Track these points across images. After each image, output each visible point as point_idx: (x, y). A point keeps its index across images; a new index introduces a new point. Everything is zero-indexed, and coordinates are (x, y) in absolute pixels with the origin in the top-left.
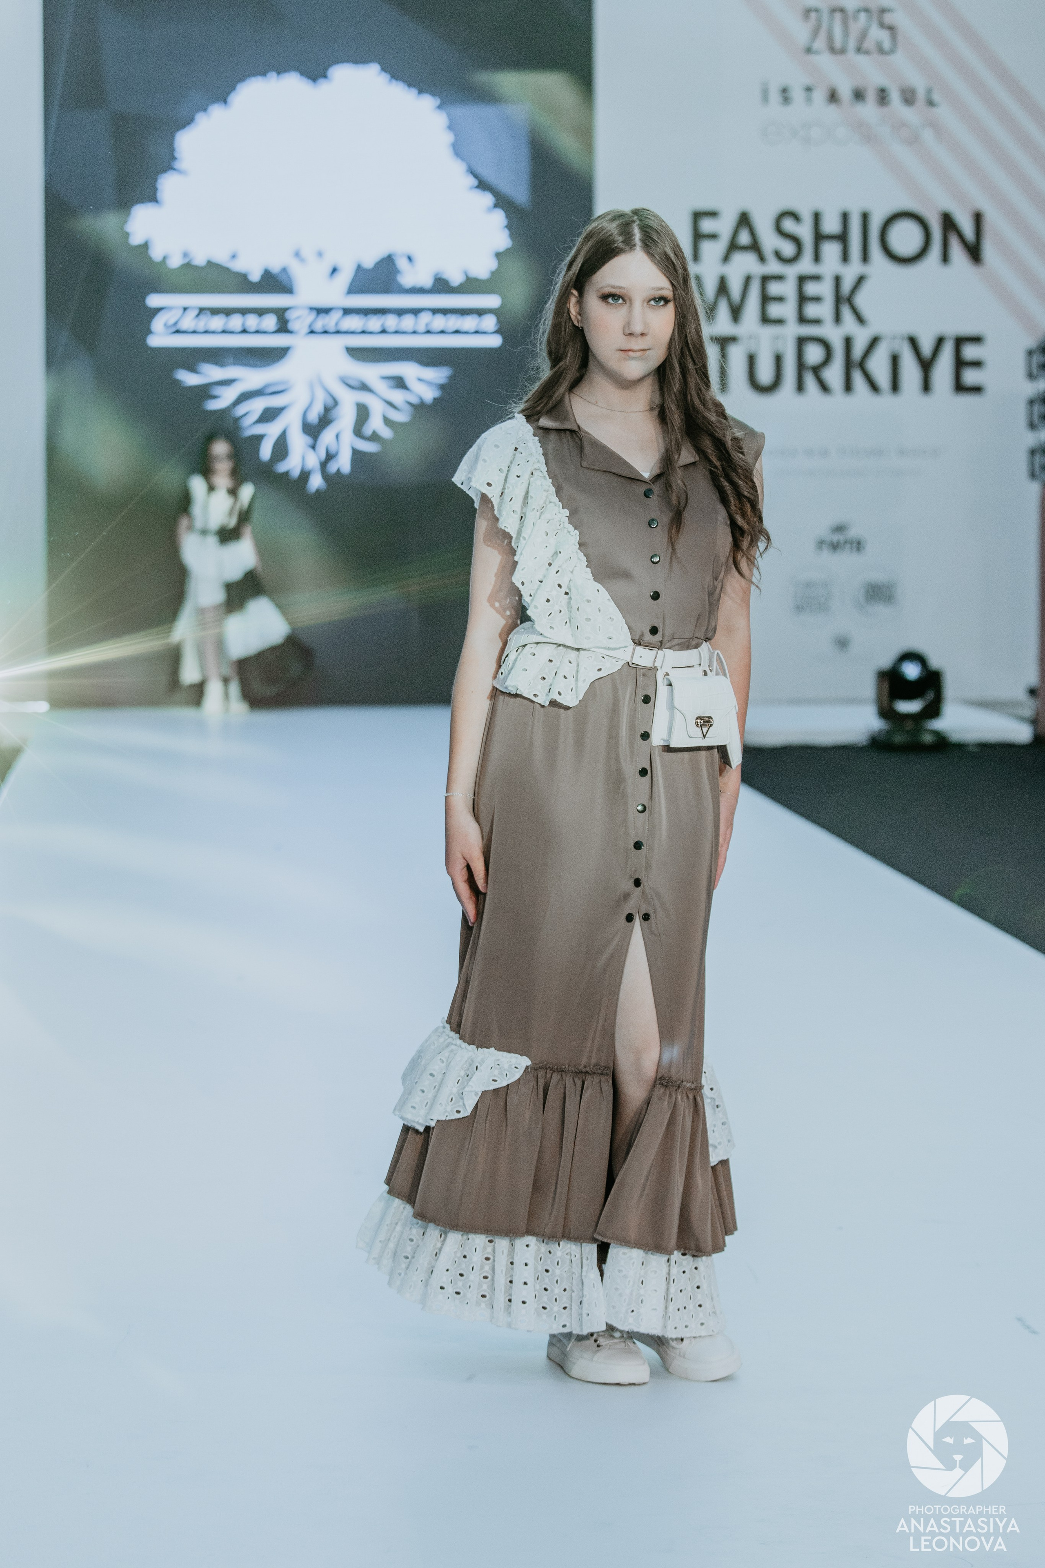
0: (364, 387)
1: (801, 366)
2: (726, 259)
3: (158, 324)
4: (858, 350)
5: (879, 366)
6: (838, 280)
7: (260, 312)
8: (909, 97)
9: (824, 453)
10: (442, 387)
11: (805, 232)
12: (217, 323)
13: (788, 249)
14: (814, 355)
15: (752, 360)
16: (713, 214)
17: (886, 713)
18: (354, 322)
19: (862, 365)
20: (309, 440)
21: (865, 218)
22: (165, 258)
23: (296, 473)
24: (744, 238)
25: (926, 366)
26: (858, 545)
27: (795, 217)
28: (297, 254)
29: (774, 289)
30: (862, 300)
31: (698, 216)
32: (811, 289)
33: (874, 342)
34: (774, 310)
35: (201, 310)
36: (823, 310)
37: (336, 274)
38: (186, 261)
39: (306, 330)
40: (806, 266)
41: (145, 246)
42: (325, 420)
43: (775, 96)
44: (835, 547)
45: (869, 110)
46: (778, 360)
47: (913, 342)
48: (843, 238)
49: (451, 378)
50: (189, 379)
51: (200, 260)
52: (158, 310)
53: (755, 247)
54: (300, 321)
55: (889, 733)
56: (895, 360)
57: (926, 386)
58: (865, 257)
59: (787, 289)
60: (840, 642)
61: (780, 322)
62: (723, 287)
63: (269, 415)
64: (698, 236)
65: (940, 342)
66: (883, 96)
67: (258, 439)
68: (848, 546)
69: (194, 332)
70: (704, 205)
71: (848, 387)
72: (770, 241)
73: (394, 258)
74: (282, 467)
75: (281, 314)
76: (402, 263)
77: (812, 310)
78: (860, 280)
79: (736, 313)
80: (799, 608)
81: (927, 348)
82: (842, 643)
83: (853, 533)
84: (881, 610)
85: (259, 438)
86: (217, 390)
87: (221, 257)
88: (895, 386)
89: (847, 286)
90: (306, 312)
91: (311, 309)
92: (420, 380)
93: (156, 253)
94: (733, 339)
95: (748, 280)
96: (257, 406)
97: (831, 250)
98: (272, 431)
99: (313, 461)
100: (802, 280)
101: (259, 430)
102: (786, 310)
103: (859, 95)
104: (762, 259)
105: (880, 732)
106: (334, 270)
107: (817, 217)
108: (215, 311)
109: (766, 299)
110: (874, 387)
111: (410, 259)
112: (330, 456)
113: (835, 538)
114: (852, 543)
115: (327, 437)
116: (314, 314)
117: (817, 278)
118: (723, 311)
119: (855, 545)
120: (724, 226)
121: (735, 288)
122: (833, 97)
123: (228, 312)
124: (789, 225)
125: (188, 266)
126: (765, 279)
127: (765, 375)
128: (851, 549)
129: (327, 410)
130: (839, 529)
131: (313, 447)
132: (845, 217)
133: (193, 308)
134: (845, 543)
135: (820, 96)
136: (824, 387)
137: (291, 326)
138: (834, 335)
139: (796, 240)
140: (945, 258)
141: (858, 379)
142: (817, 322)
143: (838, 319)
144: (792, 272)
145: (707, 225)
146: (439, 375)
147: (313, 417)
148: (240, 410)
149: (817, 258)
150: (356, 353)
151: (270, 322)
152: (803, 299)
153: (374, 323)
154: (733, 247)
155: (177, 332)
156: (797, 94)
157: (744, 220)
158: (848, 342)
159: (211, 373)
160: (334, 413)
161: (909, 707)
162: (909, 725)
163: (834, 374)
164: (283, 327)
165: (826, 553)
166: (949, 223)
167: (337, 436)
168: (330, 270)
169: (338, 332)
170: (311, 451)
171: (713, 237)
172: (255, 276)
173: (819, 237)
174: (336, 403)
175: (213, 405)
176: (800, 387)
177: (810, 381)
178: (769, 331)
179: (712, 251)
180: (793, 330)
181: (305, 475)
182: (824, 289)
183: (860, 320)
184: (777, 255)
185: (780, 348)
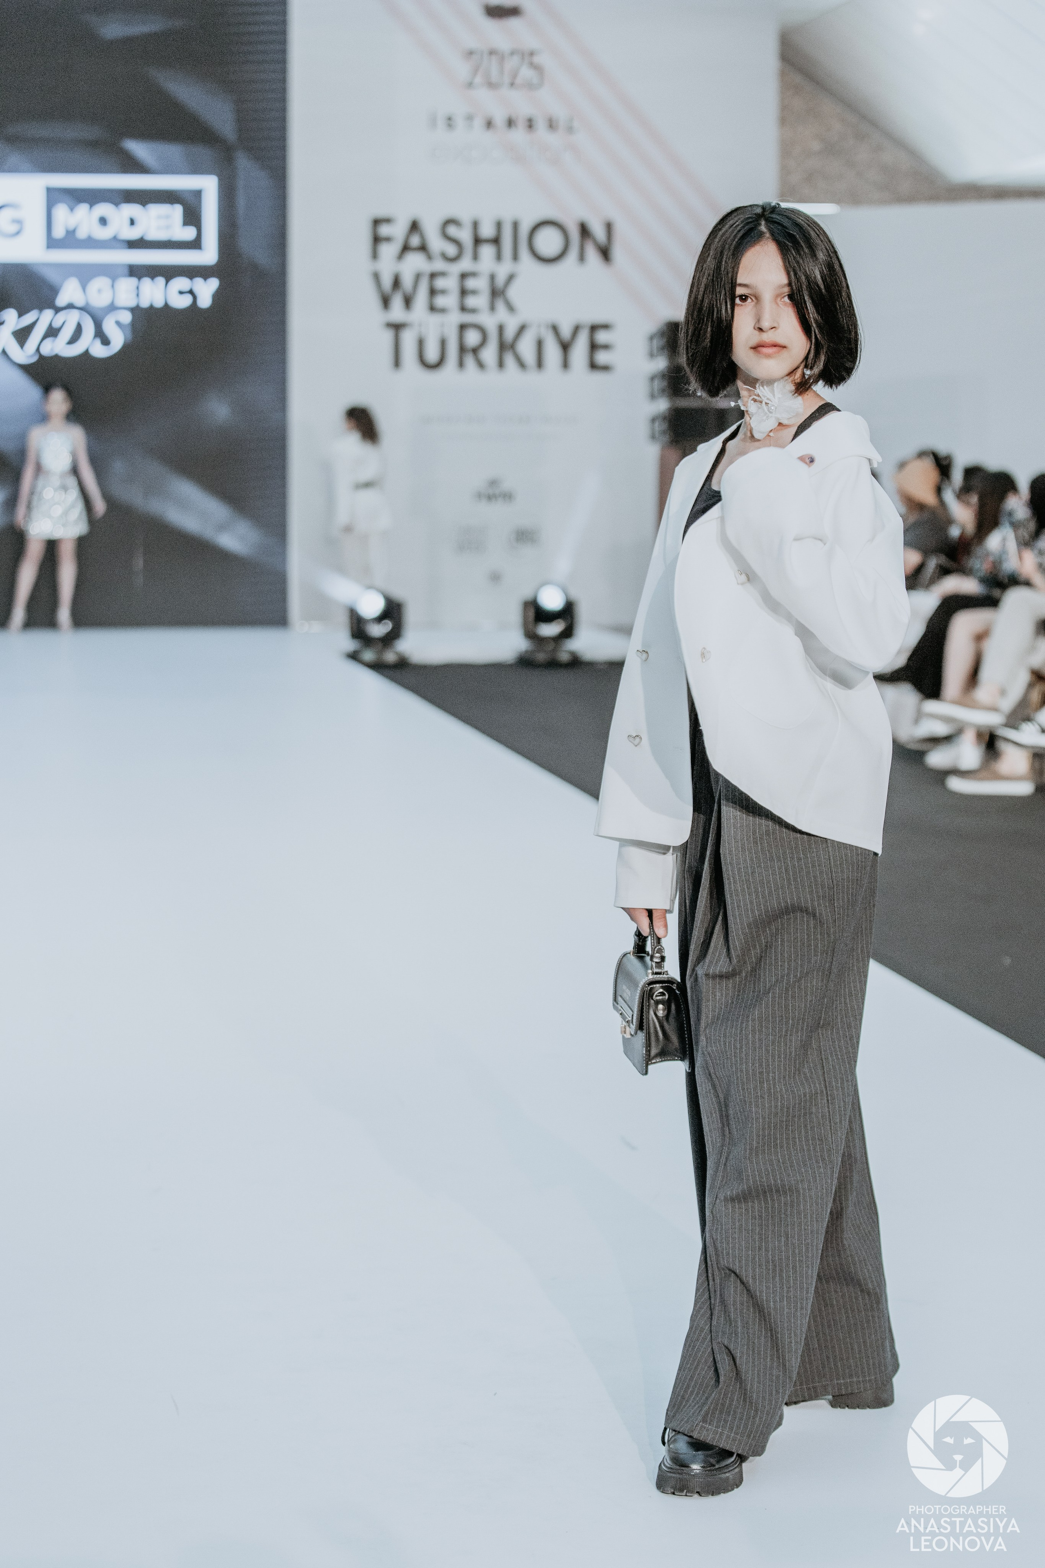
1: (462, 348)
2: (400, 258)
5: (526, 348)
6: (492, 277)
8: (552, 125)
9: (483, 420)
11: (465, 235)
13: (451, 250)
14: (473, 338)
15: (421, 343)
16: (388, 221)
17: (531, 635)
19: (512, 347)
21: (516, 226)
24: (415, 241)
25: (565, 347)
26: (508, 497)
27: (457, 224)
29: (440, 283)
30: (511, 293)
31: (377, 222)
32: (471, 283)
33: (522, 329)
34: (440, 301)
36: (480, 301)
40: (466, 264)
43: (441, 123)
44: (490, 498)
45: (519, 135)
46: (443, 343)
47: (555, 329)
48: (496, 241)
53: (423, 248)
55: (532, 652)
56: (540, 344)
57: (566, 365)
58: (515, 257)
59: (449, 283)
60: (493, 576)
61: (443, 311)
62: (397, 283)
64: (377, 239)
65: (576, 329)
66: (530, 124)
68: (501, 497)
70: (381, 213)
71: (501, 364)
72: (436, 243)
77: (471, 302)
78: (511, 278)
79: (408, 302)
80: (461, 548)
81: (566, 334)
82: (495, 577)
83: (505, 487)
84: (527, 550)
88: (540, 364)
89: (500, 282)
94: (406, 325)
95: (418, 277)
97: (487, 251)
100: (464, 276)
102: (449, 301)
103: (510, 123)
104: (430, 257)
105: (526, 652)
107: (475, 225)
109: (433, 292)
110: (522, 365)
113: (490, 491)
114: (504, 494)
117: (473, 274)
119: (506, 496)
120: (397, 230)
121: (407, 282)
122: (489, 124)
124: (452, 230)
126: (433, 276)
127: (432, 354)
128: (504, 500)
130: (493, 483)
132: (499, 225)
134: (498, 495)
135: (478, 123)
136: (481, 365)
138: (489, 322)
139: (458, 242)
140: (582, 258)
142: (473, 311)
143: (492, 308)
144: (456, 269)
145: (384, 230)
149: (475, 258)
152: (464, 292)
154: (406, 248)
156: (460, 122)
157: (414, 227)
158: (501, 329)
161: (550, 630)
162: (551, 646)
163: (489, 354)
165: (483, 503)
166: (585, 231)
171: (388, 239)
173: (477, 241)
176: (461, 364)
177: (469, 360)
178: (434, 320)
179: (388, 251)
180: (455, 318)
182: (482, 284)
183: (512, 310)
184: (443, 255)
185: (444, 334)
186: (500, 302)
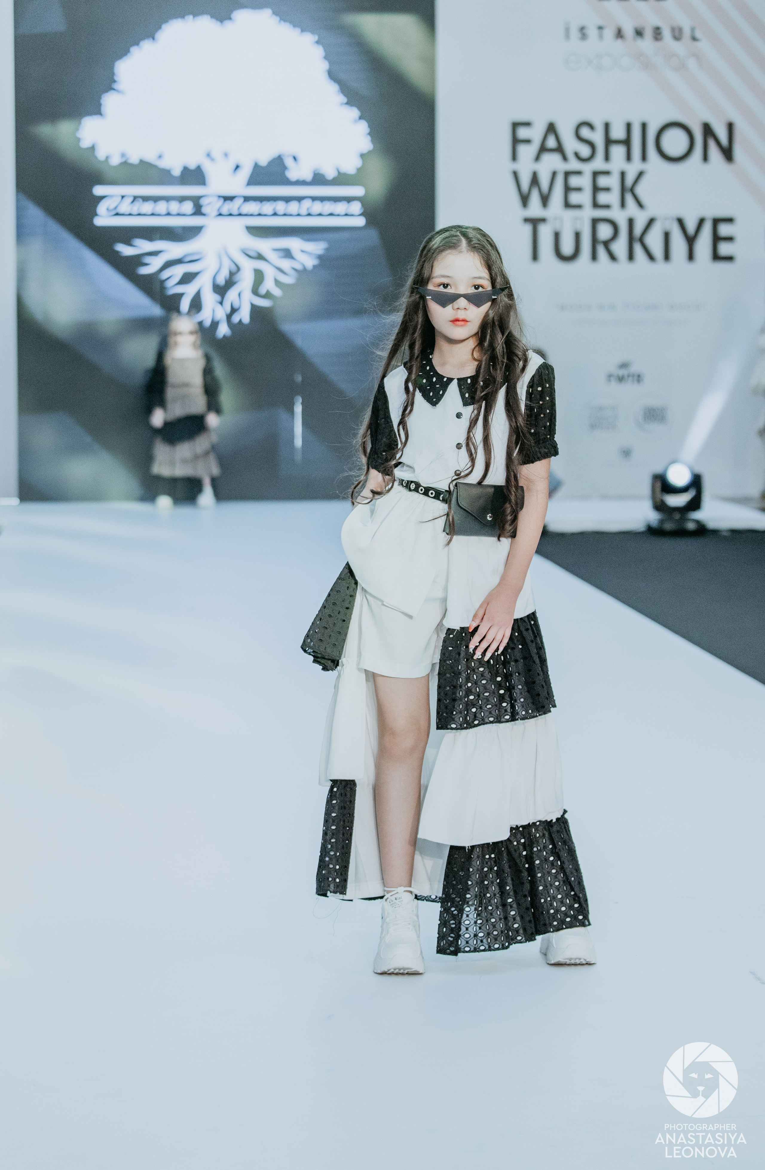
0: (260, 257)
1: (595, 240)
2: (537, 158)
3: (102, 208)
4: (638, 230)
5: (655, 241)
6: (623, 175)
7: (182, 199)
8: (677, 34)
9: (613, 307)
10: (320, 257)
11: (598, 138)
12: (147, 207)
13: (585, 151)
14: (605, 232)
15: (557, 236)
16: (527, 124)
17: (660, 507)
18: (252, 207)
19: (641, 240)
20: (218, 298)
21: (644, 126)
22: (107, 158)
23: (207, 323)
24: (551, 143)
25: (691, 240)
26: (639, 378)
27: (591, 126)
28: (208, 155)
29: (574, 181)
30: (640, 190)
31: (515, 126)
32: (602, 181)
33: (651, 222)
34: (574, 198)
35: (135, 198)
36: (612, 198)
37: (238, 169)
38: (123, 160)
39: (215, 213)
40: (598, 163)
41: (93, 148)
42: (230, 283)
43: (575, 33)
44: (621, 379)
45: (647, 44)
46: (577, 236)
47: (681, 222)
48: (627, 142)
49: (327, 250)
50: (126, 251)
51: (134, 159)
52: (102, 198)
53: (560, 149)
54: (211, 206)
55: (662, 522)
56: (667, 236)
57: (691, 256)
58: (644, 158)
59: (584, 181)
60: (624, 452)
61: (579, 207)
62: (535, 180)
63: (187, 278)
64: (516, 141)
65: (701, 222)
66: (657, 33)
68: (631, 378)
69: (130, 215)
70: (521, 117)
71: (631, 257)
72: (571, 144)
73: (283, 157)
74: (198, 317)
75: (196, 201)
76: (289, 162)
77: (603, 198)
78: (640, 174)
79: (545, 200)
80: (592, 427)
81: (691, 228)
82: (626, 453)
83: (634, 369)
84: (655, 427)
85: (180, 296)
86: (147, 259)
87: (150, 157)
88: (667, 256)
89: (629, 180)
90: (215, 199)
91: (219, 197)
92: (302, 251)
93: (101, 154)
94: (543, 220)
95: (554, 174)
96: (178, 271)
97: (618, 152)
98: (189, 291)
99: (221, 314)
100: (596, 174)
101: (179, 289)
102: (584, 198)
103: (639, 33)
104: (565, 158)
105: (655, 521)
106: (237, 167)
107: (607, 126)
108: (146, 199)
109: (568, 189)
110: (651, 257)
111: (295, 158)
112: (234, 310)
113: (621, 372)
114: (633, 376)
115: (232, 295)
116: (222, 200)
117: (607, 173)
118: (535, 199)
119: (636, 378)
120: (536, 133)
121: (544, 181)
122: (619, 34)
123: (156, 199)
124: (585, 132)
125: (125, 164)
126: (567, 174)
127: (567, 248)
128: (633, 381)
129: (232, 274)
130: (624, 365)
131: (221, 303)
132: (629, 126)
133: (129, 196)
134: (629, 376)
135: (609, 33)
136: (613, 257)
137: (204, 210)
138: (620, 217)
139: (591, 144)
140: (705, 157)
141: (638, 249)
142: (607, 207)
143: (623, 205)
144: (588, 169)
145: (523, 133)
146: (317, 247)
147: (221, 280)
148: (164, 275)
149: (607, 158)
150: (254, 231)
151: (188, 207)
152: (596, 189)
153: (268, 208)
154: (543, 149)
155: (117, 214)
156: (592, 32)
157: (551, 129)
158: (631, 222)
159: (143, 246)
160: (236, 277)
161: (677, 501)
162: (677, 516)
163: (620, 247)
164: (198, 211)
165: (614, 384)
166: (708, 131)
167: (239, 295)
168: (234, 167)
169: (240, 215)
170: (219, 305)
171: (528, 141)
172: (177, 172)
173: (609, 142)
174: (238, 269)
175: (144, 271)
176: (594, 257)
177: (601, 251)
178: (570, 214)
179: (526, 152)
180: (588, 213)
181: (215, 324)
182: (613, 182)
183: (640, 205)
184: (577, 155)
185: (579, 227)
186: (629, 199)
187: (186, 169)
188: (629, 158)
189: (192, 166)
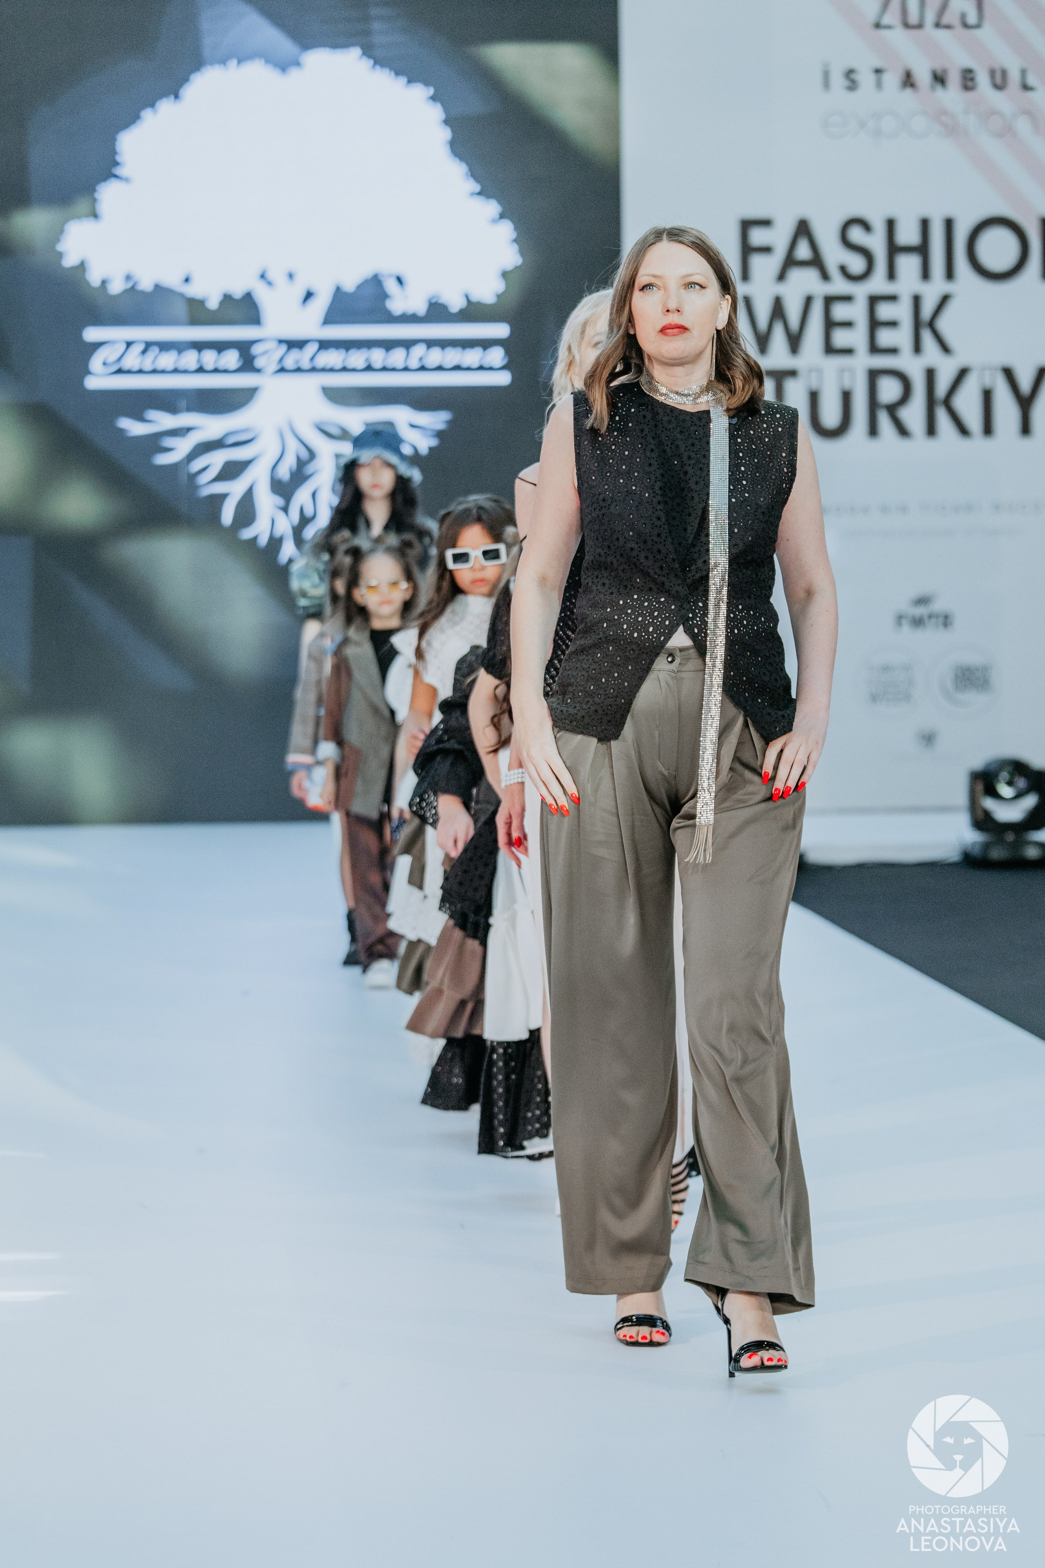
0: (346, 436)
1: (873, 404)
2: (781, 276)
3: (96, 363)
4: (942, 387)
5: (968, 404)
6: (917, 301)
7: (220, 347)
8: (999, 80)
9: (904, 509)
10: (440, 434)
11: (876, 243)
12: (167, 360)
13: (857, 264)
14: (889, 390)
15: (814, 397)
16: (766, 223)
17: (979, 817)
18: (332, 358)
19: (947, 402)
20: (280, 501)
21: (949, 224)
22: (104, 282)
23: (263, 541)
24: (803, 251)
25: (1025, 403)
26: (946, 621)
27: (866, 226)
28: (263, 277)
29: (840, 312)
30: (944, 324)
31: (746, 225)
32: (885, 311)
33: (962, 374)
34: (840, 338)
35: (148, 345)
36: (901, 337)
37: (310, 299)
38: (130, 285)
39: (274, 367)
40: (878, 284)
41: (81, 268)
42: (300, 476)
43: (838, 80)
44: (918, 622)
45: (952, 96)
46: (846, 397)
47: (1009, 374)
48: (922, 250)
49: (449, 423)
50: (134, 428)
51: (146, 284)
52: (97, 345)
53: (817, 262)
54: (267, 356)
55: (985, 846)
56: (988, 398)
57: (1026, 428)
58: (950, 274)
59: (857, 312)
60: (925, 737)
61: (848, 351)
62: (778, 310)
63: (231, 471)
64: (747, 250)
65: (1039, 376)
66: (968, 79)
67: (218, 500)
68: (933, 621)
69: (140, 372)
70: (754, 212)
71: (931, 430)
72: (834, 254)
73: (380, 278)
74: (247, 534)
75: (244, 348)
76: (391, 286)
77: (885, 337)
78: (945, 300)
79: (795, 342)
80: (874, 698)
81: (1025, 383)
82: (928, 739)
83: (938, 606)
84: (974, 698)
85: (221, 498)
86: (168, 442)
87: (172, 280)
88: (988, 428)
89: (927, 309)
90: (274, 345)
91: (281, 341)
92: (412, 426)
93: (94, 277)
94: (793, 373)
95: (809, 301)
96: (217, 459)
97: (909, 265)
98: (235, 489)
99: (284, 526)
100: (874, 300)
101: (219, 488)
102: (855, 338)
103: (939, 79)
104: (825, 276)
105: (975, 845)
106: (309, 295)
107: (891, 224)
108: (165, 346)
109: (830, 325)
110: (963, 429)
111: (400, 280)
112: (305, 521)
113: (918, 611)
114: (937, 617)
115: (302, 497)
116: (284, 347)
117: (892, 298)
118: (779, 339)
119: (941, 620)
120: (779, 237)
121: (793, 312)
122: (908, 81)
123: (179, 347)
124: (856, 235)
125: (132, 291)
126: (829, 301)
127: (831, 416)
128: (937, 625)
129: (301, 464)
130: (922, 601)
131: (285, 509)
132: (925, 224)
133: (138, 342)
134: (930, 617)
135: (892, 79)
136: (902, 431)
137: (259, 363)
138: (914, 367)
139: (866, 254)
141: (942, 418)
142: (892, 351)
143: (917, 348)
144: (861, 291)
145: (758, 236)
146: (437, 420)
147: (284, 473)
148: (196, 465)
149: (891, 274)
150: (334, 395)
151: (231, 358)
152: (874, 324)
153: (357, 358)
154: (790, 262)
155: (120, 371)
156: (866, 78)
157: (803, 229)
158: (930, 375)
159: (162, 421)
160: (309, 469)
161: (1007, 813)
162: (1011, 837)
163: (914, 414)
164: (248, 364)
165: (906, 628)
167: (314, 495)
168: (303, 294)
169: (313, 370)
170: (282, 514)
171: (766, 250)
172: (213, 304)
173: (894, 249)
174: (312, 455)
175: (162, 459)
176: (873, 430)
177: (884, 421)
178: (835, 363)
179: (765, 267)
180: (863, 361)
181: (275, 543)
182: (901, 311)
183: (945, 348)
184: (843, 270)
185: (847, 385)
186: (927, 338)
187: (227, 298)
188: (926, 274)
189: (238, 292)
